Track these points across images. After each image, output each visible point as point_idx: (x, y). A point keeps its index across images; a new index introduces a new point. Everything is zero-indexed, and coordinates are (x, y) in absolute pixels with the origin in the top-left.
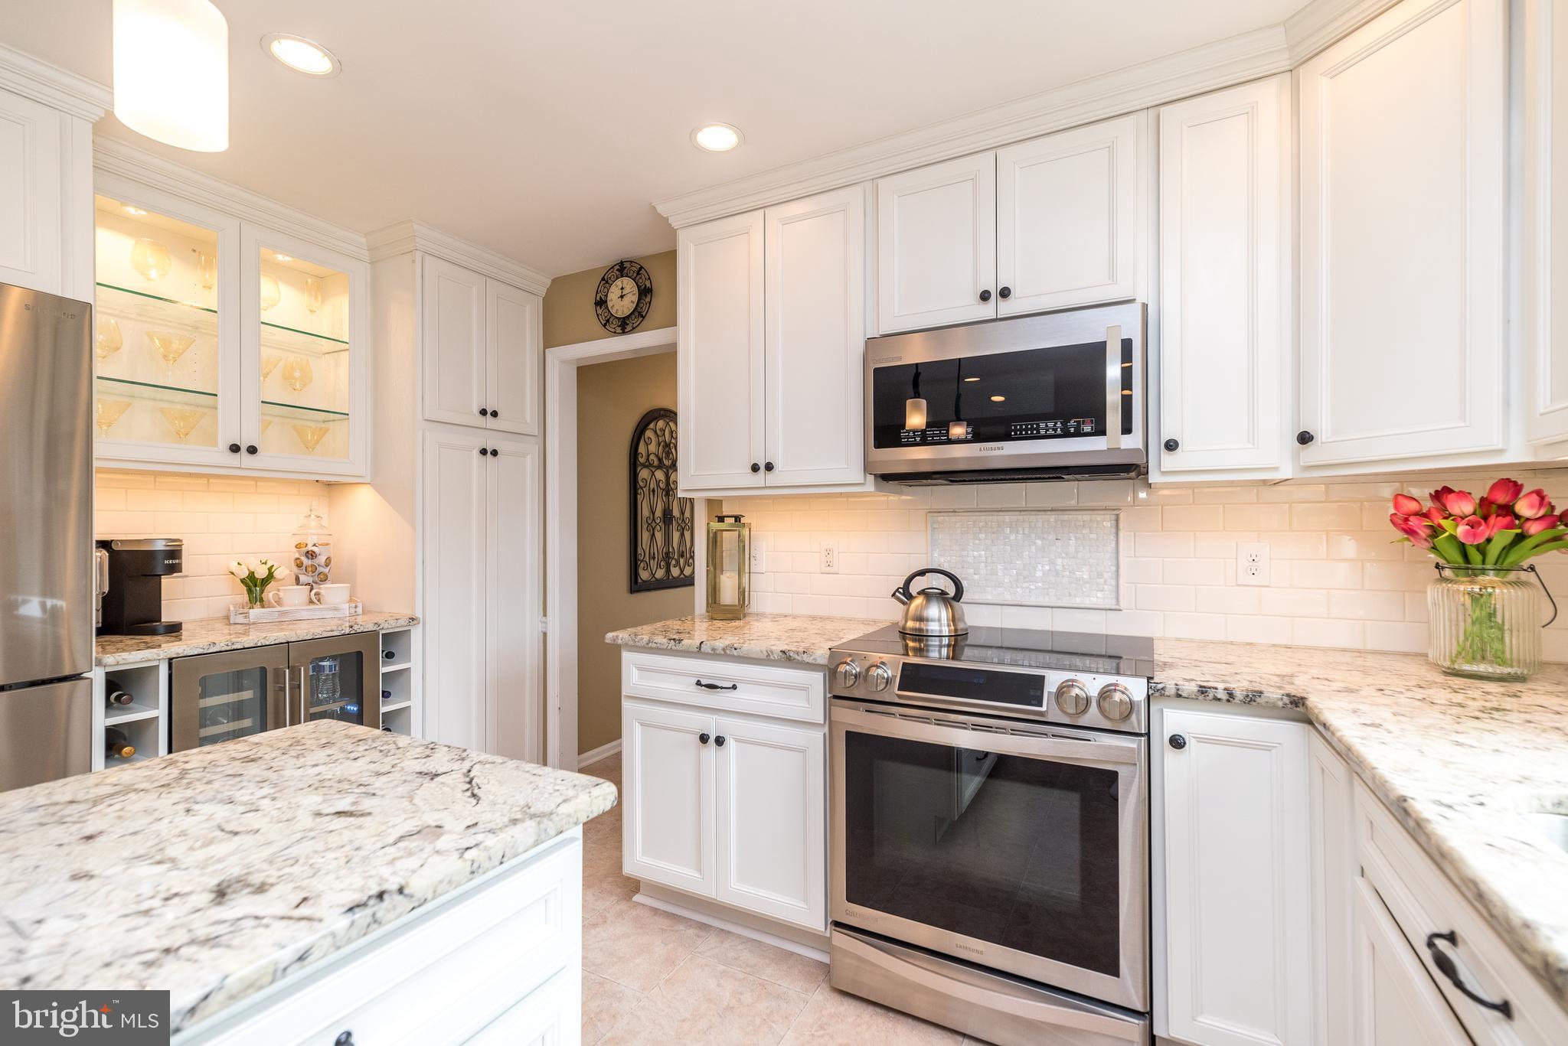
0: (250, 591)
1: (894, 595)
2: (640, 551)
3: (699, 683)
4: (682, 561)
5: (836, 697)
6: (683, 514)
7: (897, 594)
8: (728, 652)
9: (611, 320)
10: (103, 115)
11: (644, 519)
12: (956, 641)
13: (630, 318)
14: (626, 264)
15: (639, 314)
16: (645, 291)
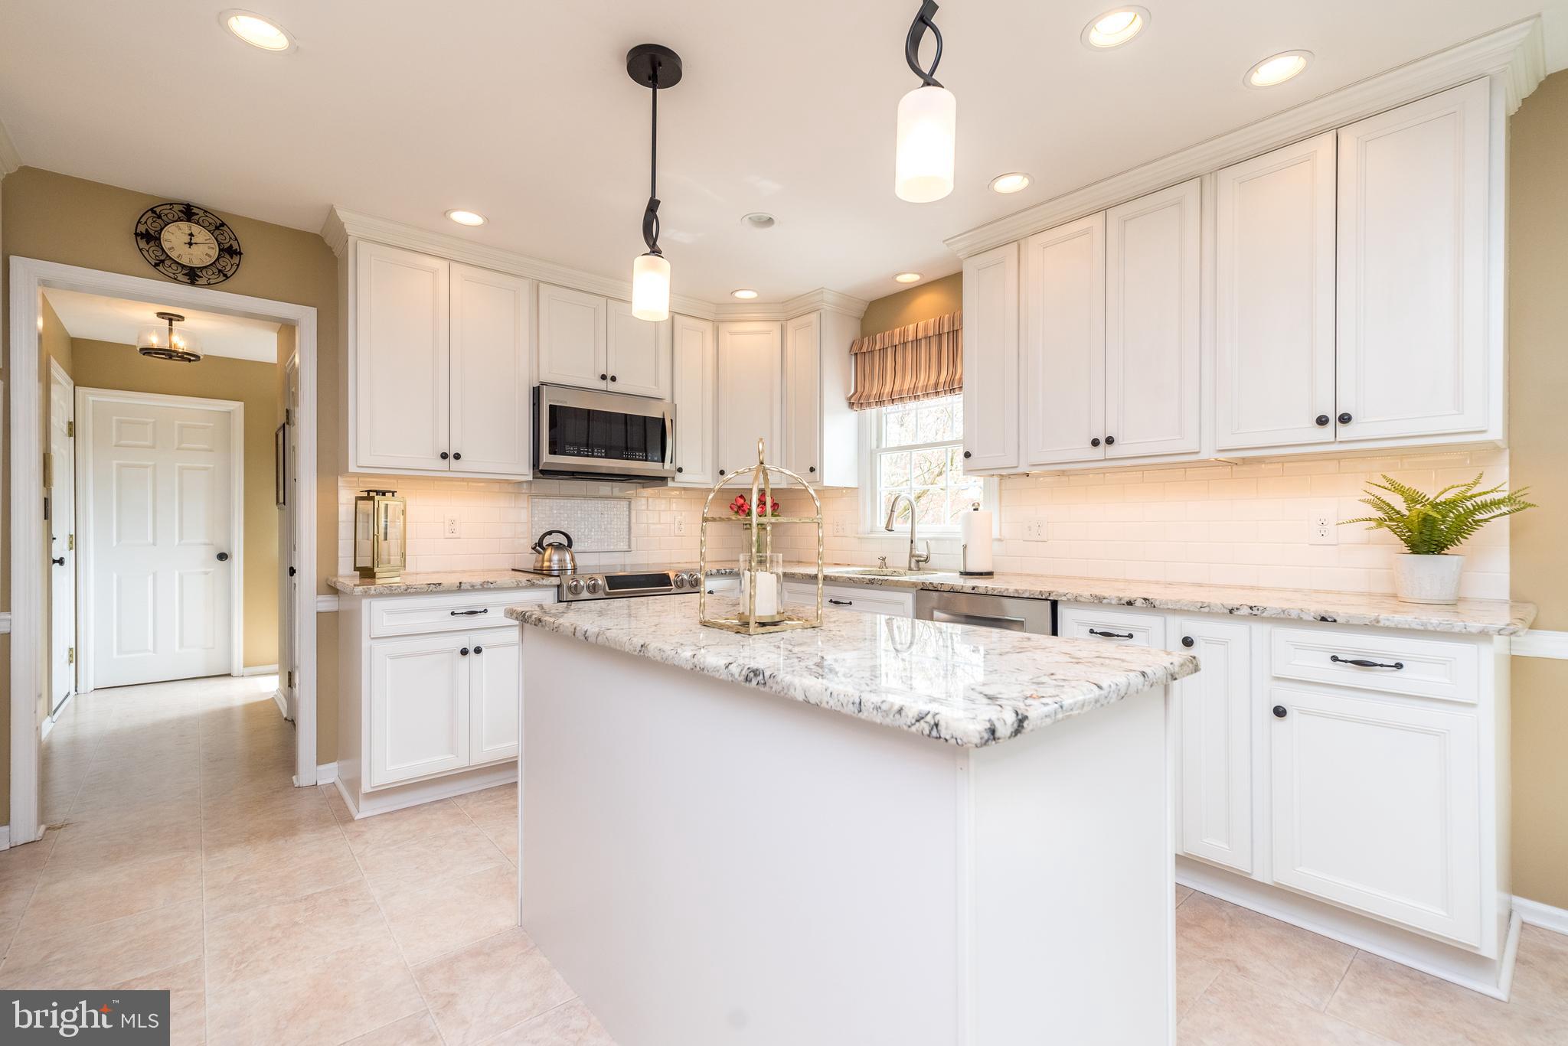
1: (532, 548)
3: (453, 614)
7: (536, 545)
9: (168, 262)
13: (204, 272)
14: (195, 210)
15: (220, 271)
16: (230, 251)
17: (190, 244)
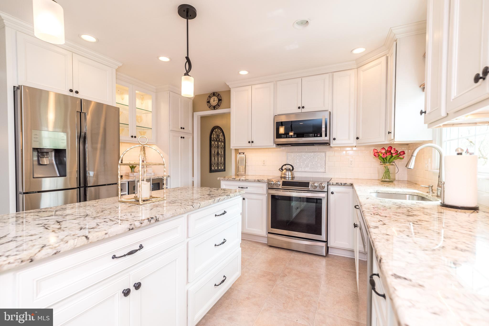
0: (132, 169)
1: (279, 170)
2: (212, 162)
3: (239, 187)
4: (221, 165)
5: (269, 188)
6: (221, 153)
7: (280, 169)
8: (246, 180)
9: (211, 106)
10: (118, 67)
11: (213, 154)
12: (292, 179)
13: (216, 107)
14: (215, 93)
15: (218, 105)
16: (220, 100)
17: (214, 101)
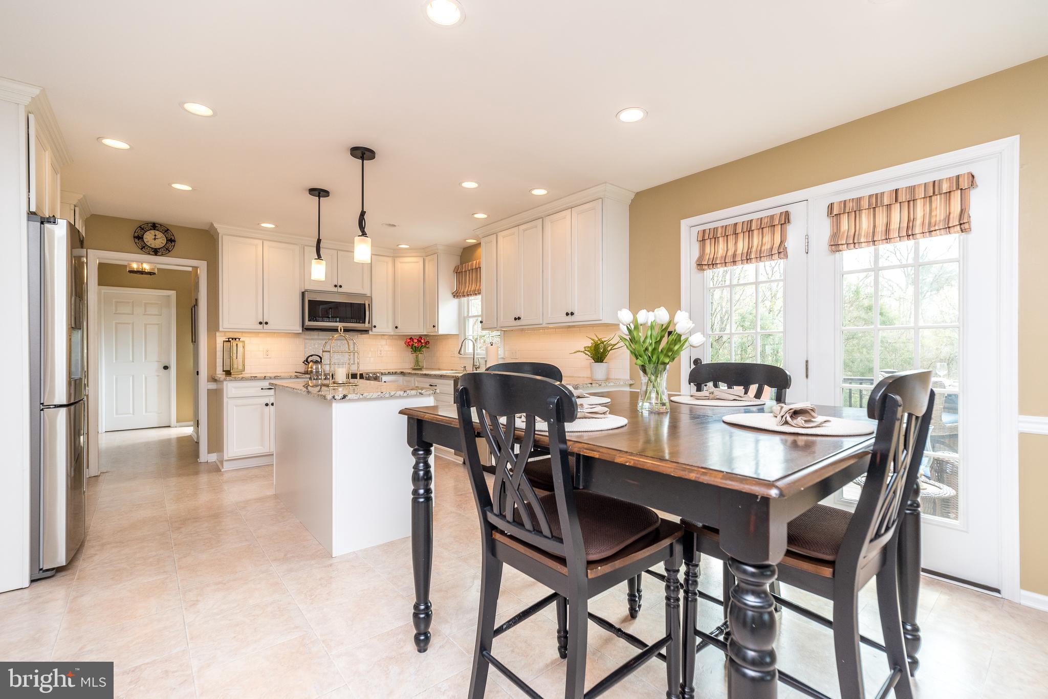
3: (262, 389)
7: (304, 360)
9: (146, 247)
13: (160, 250)
14: (157, 225)
15: (167, 249)
16: (171, 240)
17: (155, 239)
